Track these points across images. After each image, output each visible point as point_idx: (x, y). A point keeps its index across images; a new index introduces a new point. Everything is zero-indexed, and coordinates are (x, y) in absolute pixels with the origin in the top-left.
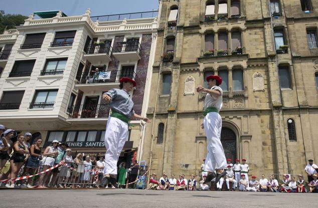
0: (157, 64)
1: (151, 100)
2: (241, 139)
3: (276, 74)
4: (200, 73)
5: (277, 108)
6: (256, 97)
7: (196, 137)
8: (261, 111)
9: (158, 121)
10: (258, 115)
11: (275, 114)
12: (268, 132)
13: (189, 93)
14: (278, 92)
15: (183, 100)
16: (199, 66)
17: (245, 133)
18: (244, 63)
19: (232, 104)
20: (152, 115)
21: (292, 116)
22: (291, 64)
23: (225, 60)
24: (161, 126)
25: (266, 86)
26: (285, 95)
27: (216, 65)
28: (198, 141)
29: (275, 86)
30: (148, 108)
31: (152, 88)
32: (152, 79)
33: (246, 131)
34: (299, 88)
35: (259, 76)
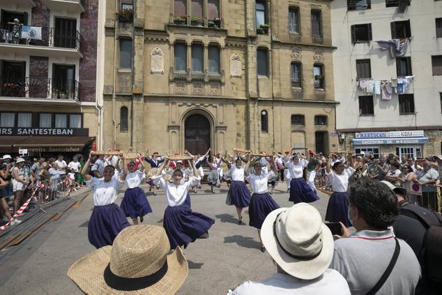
0: (111, 24)
1: (107, 76)
2: (216, 130)
3: (255, 59)
4: (170, 45)
5: (254, 100)
6: (233, 83)
7: (168, 126)
8: (237, 100)
9: (119, 104)
10: (234, 105)
11: (251, 105)
12: (243, 123)
13: (157, 70)
14: (255, 81)
15: (150, 78)
16: (168, 36)
17: (221, 123)
18: (221, 41)
19: (208, 90)
20: (111, 96)
21: (266, 108)
22: (270, 49)
23: (200, 33)
24: (124, 110)
25: (243, 72)
26: (261, 84)
27: (189, 38)
28: (171, 131)
29: (252, 74)
30: (105, 86)
31: (107, 58)
32: (105, 45)
33: (221, 121)
34: (275, 78)
35: (236, 59)
